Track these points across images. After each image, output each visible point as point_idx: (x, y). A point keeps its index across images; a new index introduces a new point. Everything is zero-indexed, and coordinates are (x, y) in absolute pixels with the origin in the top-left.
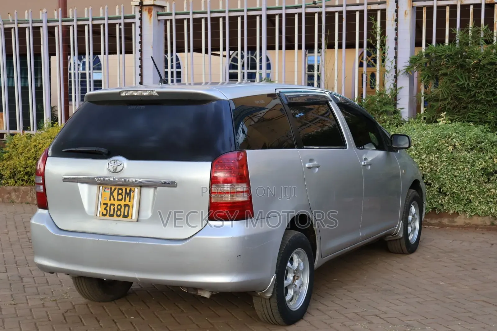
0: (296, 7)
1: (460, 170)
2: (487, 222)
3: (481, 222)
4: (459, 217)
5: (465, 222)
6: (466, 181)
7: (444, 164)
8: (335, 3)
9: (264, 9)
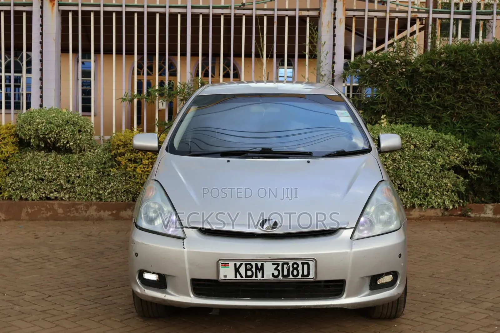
0: (223, 8)
1: (421, 167)
2: (439, 214)
3: (434, 213)
4: (414, 210)
5: (420, 215)
6: (427, 177)
7: (406, 162)
8: (264, 6)
9: (189, 7)
